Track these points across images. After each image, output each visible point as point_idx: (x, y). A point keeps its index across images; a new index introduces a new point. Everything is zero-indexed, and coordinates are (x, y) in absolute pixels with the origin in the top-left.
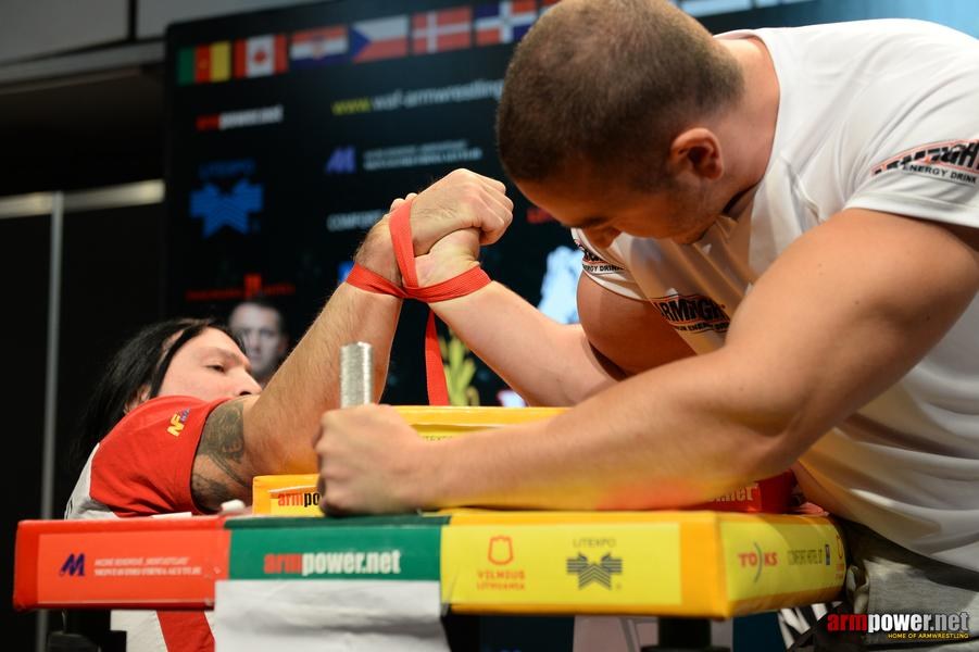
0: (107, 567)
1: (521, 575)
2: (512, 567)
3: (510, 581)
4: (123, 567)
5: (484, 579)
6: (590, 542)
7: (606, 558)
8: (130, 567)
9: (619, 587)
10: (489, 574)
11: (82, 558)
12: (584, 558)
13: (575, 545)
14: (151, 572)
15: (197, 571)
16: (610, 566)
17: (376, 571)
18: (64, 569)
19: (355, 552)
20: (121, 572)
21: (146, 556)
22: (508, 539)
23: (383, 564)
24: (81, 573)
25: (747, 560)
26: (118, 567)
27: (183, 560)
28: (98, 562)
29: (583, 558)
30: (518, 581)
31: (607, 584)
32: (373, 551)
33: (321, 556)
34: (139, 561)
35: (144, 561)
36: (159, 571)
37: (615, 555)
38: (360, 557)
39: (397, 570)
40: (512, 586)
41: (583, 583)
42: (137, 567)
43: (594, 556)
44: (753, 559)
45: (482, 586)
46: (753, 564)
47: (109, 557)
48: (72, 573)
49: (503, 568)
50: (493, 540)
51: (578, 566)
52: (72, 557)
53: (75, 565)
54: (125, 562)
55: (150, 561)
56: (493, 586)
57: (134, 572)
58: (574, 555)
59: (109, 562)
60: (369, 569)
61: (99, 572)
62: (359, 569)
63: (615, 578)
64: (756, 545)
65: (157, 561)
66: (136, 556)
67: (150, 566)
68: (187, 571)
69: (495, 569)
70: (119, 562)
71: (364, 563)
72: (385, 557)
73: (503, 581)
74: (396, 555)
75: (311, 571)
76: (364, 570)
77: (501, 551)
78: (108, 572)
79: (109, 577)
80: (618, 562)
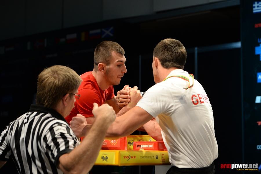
6: (104, 154)
7: (106, 157)
9: (108, 161)
16: (107, 158)
25: (126, 157)
29: (103, 157)
31: (106, 161)
37: (107, 156)
41: (103, 160)
43: (105, 157)
51: (103, 158)
58: (102, 156)
64: (129, 155)
80: (108, 157)
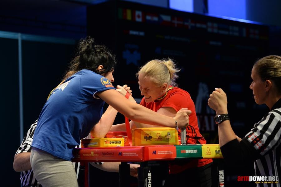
2: (209, 152)
11: (155, 151)
12: (217, 150)
18: (153, 153)
20: (162, 153)
24: (156, 154)
27: (170, 151)
28: (158, 152)
33: (188, 150)
34: (164, 152)
38: (193, 150)
40: (209, 154)
45: (206, 155)
47: (160, 151)
48: (154, 154)
52: (154, 151)
53: (155, 152)
57: (163, 153)
59: (160, 152)
61: (158, 154)
66: (163, 151)
67: (166, 152)
68: (171, 153)
69: (207, 152)
70: (161, 152)
74: (197, 150)
77: (208, 149)
78: (160, 153)
79: (160, 154)
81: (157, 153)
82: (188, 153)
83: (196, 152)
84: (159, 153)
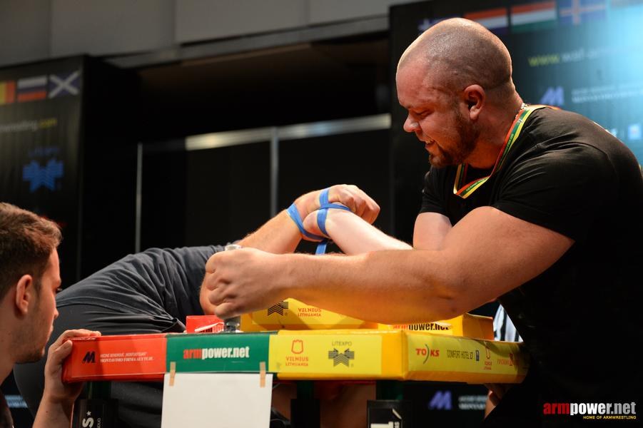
0: (106, 358)
1: (307, 359)
2: (303, 355)
3: (302, 362)
4: (114, 358)
5: (289, 361)
6: (340, 343)
7: (347, 351)
8: (119, 357)
9: (352, 365)
10: (291, 358)
11: (93, 354)
12: (337, 351)
13: (333, 345)
14: (128, 360)
15: (151, 359)
16: (349, 355)
17: (238, 356)
18: (85, 360)
19: (227, 347)
20: (113, 360)
21: (126, 351)
22: (301, 341)
23: (241, 352)
24: (93, 361)
25: (420, 352)
26: (111, 358)
27: (143, 354)
28: (102, 356)
30: (305, 362)
31: (347, 364)
32: (236, 347)
33: (211, 349)
34: (122, 355)
35: (125, 355)
36: (132, 360)
37: (351, 350)
38: (230, 350)
39: (247, 356)
40: (302, 364)
41: (335, 364)
42: (120, 357)
43: (341, 350)
44: (424, 352)
45: (287, 365)
46: (423, 354)
47: (107, 353)
48: (88, 362)
49: (297, 356)
50: (294, 341)
51: (334, 355)
52: (89, 353)
53: (90, 357)
54: (115, 355)
55: (127, 355)
56: (293, 364)
57: (120, 360)
58: (332, 350)
59: (107, 355)
60: (234, 356)
61: (103, 361)
62: (229, 357)
63: (351, 361)
64: (426, 345)
65: (131, 354)
66: (121, 353)
67: (128, 357)
68: (146, 359)
69: (294, 355)
70: (112, 355)
71: (232, 353)
72: (242, 349)
73: (298, 362)
74: (247, 348)
75: (206, 357)
76: (232, 356)
77: (297, 347)
78: (107, 360)
79: (107, 363)
80: (353, 353)
81: (100, 358)
82: (211, 357)
83: (242, 356)
84: (105, 358)
